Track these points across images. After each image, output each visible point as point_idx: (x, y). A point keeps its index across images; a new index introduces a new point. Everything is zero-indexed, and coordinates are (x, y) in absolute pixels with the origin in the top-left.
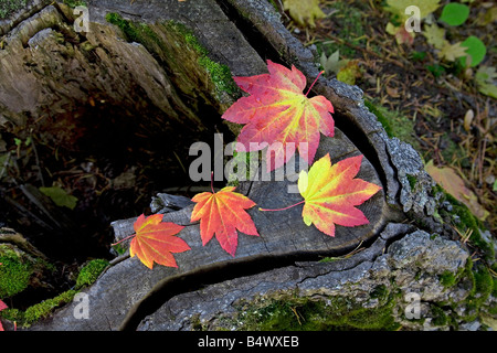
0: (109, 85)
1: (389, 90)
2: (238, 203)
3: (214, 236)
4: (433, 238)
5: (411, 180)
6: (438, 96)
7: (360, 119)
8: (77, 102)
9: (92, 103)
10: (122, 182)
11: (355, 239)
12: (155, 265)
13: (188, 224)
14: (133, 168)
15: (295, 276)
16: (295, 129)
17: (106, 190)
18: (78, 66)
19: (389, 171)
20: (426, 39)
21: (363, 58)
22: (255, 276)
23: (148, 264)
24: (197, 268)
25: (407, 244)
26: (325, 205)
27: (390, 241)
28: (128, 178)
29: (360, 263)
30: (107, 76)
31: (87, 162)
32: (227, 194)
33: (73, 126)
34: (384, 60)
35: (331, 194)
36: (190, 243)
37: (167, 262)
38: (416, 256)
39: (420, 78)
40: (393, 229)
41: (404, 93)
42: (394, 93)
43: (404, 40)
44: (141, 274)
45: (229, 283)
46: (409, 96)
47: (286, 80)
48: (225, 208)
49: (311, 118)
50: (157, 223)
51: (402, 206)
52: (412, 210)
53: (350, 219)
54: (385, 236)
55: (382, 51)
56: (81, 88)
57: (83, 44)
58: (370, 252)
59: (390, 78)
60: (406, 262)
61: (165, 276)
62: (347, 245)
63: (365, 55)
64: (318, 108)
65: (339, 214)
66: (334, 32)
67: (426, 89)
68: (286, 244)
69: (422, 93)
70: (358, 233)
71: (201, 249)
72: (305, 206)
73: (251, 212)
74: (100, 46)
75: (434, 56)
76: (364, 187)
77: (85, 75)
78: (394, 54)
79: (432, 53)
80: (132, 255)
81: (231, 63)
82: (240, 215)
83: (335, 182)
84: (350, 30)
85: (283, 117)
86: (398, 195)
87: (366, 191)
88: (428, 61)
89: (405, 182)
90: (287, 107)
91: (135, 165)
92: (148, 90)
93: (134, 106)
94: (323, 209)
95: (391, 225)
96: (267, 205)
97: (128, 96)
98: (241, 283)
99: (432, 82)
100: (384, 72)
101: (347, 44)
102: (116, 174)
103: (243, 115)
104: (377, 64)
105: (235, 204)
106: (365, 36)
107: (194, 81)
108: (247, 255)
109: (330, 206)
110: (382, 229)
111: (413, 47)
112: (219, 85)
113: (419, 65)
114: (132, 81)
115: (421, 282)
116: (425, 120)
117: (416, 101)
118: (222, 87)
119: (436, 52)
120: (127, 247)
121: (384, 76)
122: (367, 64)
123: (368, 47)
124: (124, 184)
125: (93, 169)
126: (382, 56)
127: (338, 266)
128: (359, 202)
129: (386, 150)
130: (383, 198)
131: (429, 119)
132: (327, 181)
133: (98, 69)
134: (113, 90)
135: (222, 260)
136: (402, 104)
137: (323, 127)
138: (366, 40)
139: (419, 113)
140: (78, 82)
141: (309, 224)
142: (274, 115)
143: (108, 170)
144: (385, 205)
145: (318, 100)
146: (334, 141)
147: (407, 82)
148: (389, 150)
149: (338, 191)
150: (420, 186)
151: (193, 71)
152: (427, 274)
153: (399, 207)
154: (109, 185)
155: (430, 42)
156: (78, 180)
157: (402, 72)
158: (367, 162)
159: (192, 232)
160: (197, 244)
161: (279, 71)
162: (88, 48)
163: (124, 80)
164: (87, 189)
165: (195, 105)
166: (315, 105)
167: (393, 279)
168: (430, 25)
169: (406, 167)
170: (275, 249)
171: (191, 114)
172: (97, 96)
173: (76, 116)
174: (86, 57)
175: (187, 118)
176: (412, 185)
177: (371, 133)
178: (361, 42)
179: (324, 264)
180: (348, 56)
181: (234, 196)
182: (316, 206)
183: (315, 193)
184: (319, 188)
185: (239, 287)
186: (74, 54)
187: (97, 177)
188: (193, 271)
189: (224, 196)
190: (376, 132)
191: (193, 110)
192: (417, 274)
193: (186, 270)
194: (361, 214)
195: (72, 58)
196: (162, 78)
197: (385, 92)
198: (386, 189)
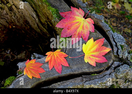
0: (16, 20)
1: (113, 24)
2: (62, 55)
3: (54, 67)
4: (131, 67)
5: (122, 47)
6: (130, 26)
7: (103, 26)
8: (5, 26)
9: (10, 27)
10: (20, 56)
11: (103, 67)
12: (33, 77)
13: (45, 63)
14: (24, 52)
15: (82, 80)
16: (81, 30)
17: (15, 60)
18: (6, 13)
19: (114, 43)
20: (125, 7)
21: (103, 13)
22: (68, 81)
23: (30, 77)
24: (48, 79)
25: (121, 69)
26: (92, 56)
27: (115, 68)
28: (22, 55)
29: (105, 76)
30: (16, 16)
31: (8, 50)
32: (58, 52)
33: (3, 36)
34: (111, 14)
35: (94, 52)
36: (45, 70)
37: (37, 76)
38: (125, 74)
39: (123, 20)
40: (116, 64)
41: (118, 24)
42: (115, 24)
43: (117, 7)
44: (28, 81)
45: (59, 83)
46: (120, 25)
47: (77, 13)
48: (57, 57)
49: (86, 26)
50: (34, 63)
51: (119, 55)
52: (122, 57)
53: (101, 60)
54: (113, 66)
55: (110, 11)
56: (7, 22)
57: (8, 4)
58: (108, 72)
59: (113, 20)
60: (121, 76)
61: (36, 81)
62: (100, 70)
63: (104, 12)
64: (89, 22)
65: (97, 59)
66: (93, 5)
67: (126, 23)
68: (79, 69)
69: (124, 25)
70: (104, 65)
71: (49, 72)
72: (85, 56)
73: (67, 58)
74: (14, 5)
75: (128, 13)
76: (105, 49)
77: (8, 16)
78: (114, 12)
79: (127, 12)
80: (25, 74)
81: (59, 8)
82: (62, 59)
83: (95, 47)
84: (98, 4)
85: (77, 26)
86: (117, 52)
87: (106, 50)
88: (126, 14)
89: (120, 47)
90: (78, 22)
91: (25, 51)
92: (30, 22)
93: (25, 28)
94: (91, 57)
95: (115, 62)
96: (72, 56)
97: (23, 24)
98: (63, 83)
99: (128, 21)
100: (111, 17)
101: (98, 9)
102: (18, 54)
103: (63, 25)
104: (108, 15)
105: (61, 56)
106: (104, 6)
107: (46, 17)
108: (65, 73)
109: (94, 56)
110: (112, 64)
111: (121, 10)
112: (55, 16)
113: (123, 16)
114: (24, 19)
115: (127, 84)
116: (126, 33)
117: (122, 27)
118: (56, 16)
119: (128, 12)
120: (23, 71)
121: (111, 19)
122: (105, 15)
123: (105, 10)
124: (21, 57)
125: (10, 52)
126: (110, 12)
127: (97, 77)
128: (104, 54)
129: (113, 36)
130: (112, 53)
131: (127, 33)
132: (92, 47)
133: (13, 14)
134: (18, 22)
135: (56, 75)
136: (117, 28)
137: (90, 29)
138: (104, 7)
139: (123, 31)
140: (6, 19)
141: (87, 62)
142: (74, 25)
143: (15, 53)
144: (113, 55)
145: (88, 20)
146: (94, 34)
147: (119, 21)
148: (114, 36)
149: (96, 50)
150: (125, 49)
151: (45, 13)
152: (129, 81)
153: (118, 56)
154: (16, 58)
155: (126, 8)
156: (5, 56)
157: (117, 18)
158: (106, 41)
159: (46, 66)
160: (48, 70)
161: (75, 10)
162: (9, 6)
163: (22, 18)
164: (8, 60)
165: (46, 27)
166: (87, 22)
167: (117, 82)
168: (126, 3)
169: (120, 42)
170: (75, 71)
171: (45, 30)
172: (12, 25)
173: (5, 32)
174: (9, 9)
175: (43, 32)
176: (122, 48)
177: (107, 31)
178: (102, 8)
179: (93, 76)
180: (98, 13)
181: (60, 53)
182: (89, 56)
183: (88, 51)
184: (90, 49)
185: (63, 84)
186: (4, 8)
187: (11, 55)
188: (46, 80)
189: (57, 53)
190: (109, 31)
191: (46, 28)
192: (125, 81)
193: (44, 79)
194: (104, 58)
195: (4, 10)
196: (35, 16)
197: (111, 24)
198: (113, 50)
